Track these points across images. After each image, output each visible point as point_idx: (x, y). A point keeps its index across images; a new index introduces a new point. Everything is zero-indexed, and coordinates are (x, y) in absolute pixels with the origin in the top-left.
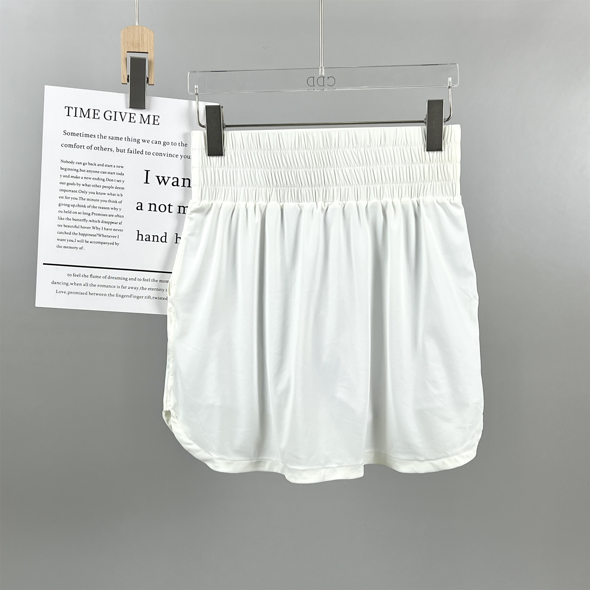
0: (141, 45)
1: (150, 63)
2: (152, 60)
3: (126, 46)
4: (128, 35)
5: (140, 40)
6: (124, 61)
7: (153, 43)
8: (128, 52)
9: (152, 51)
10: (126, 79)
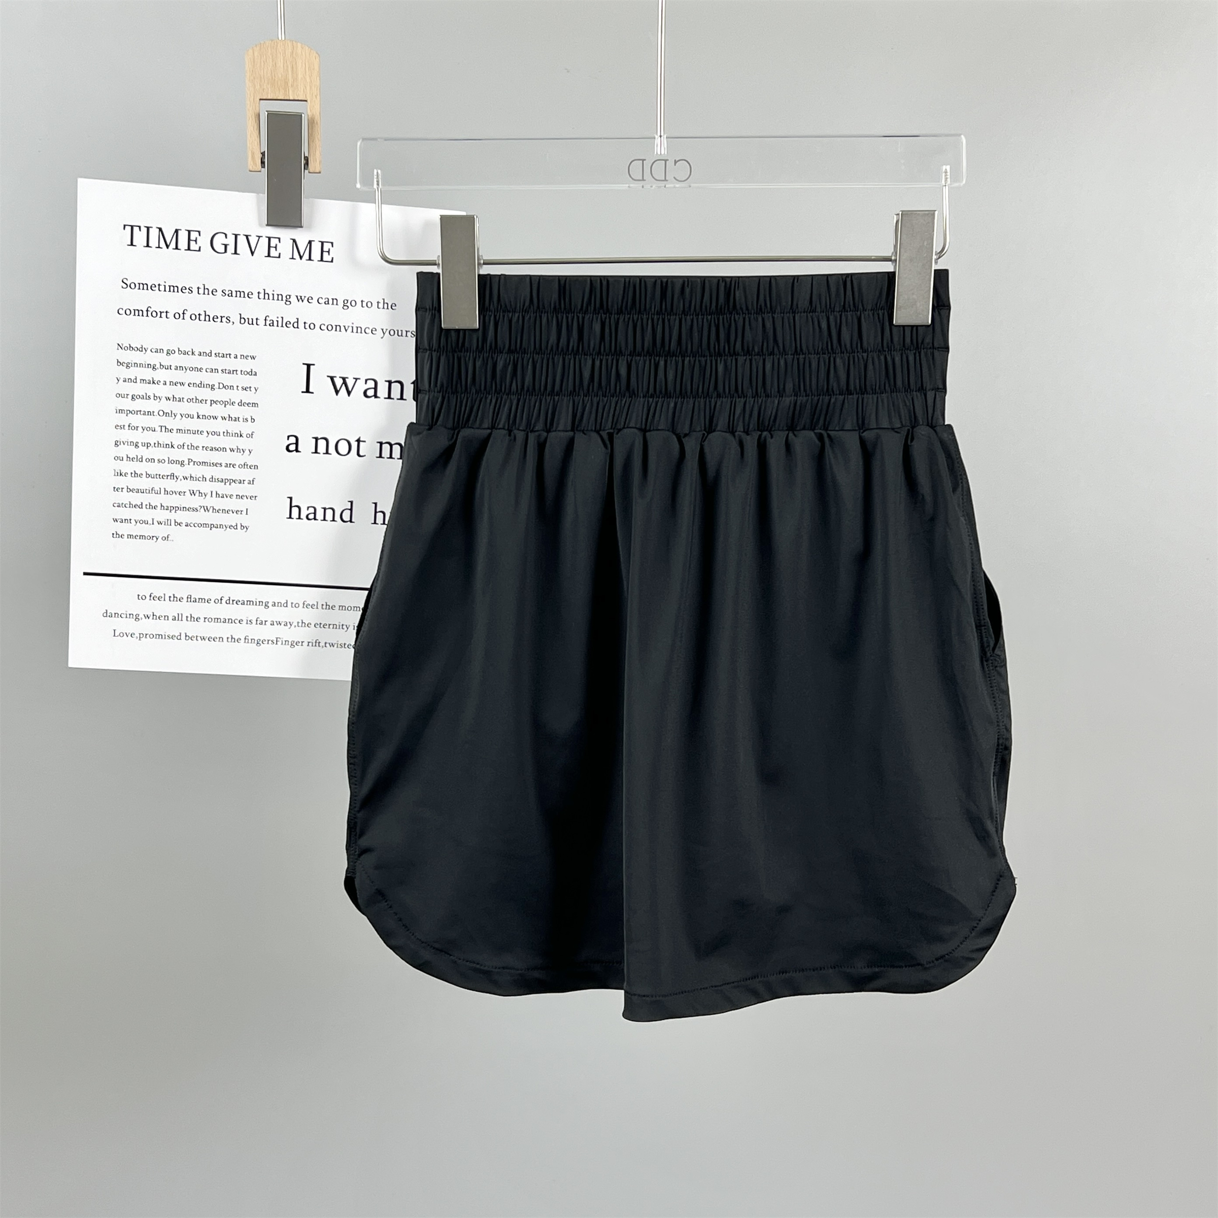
0: (290, 85)
1: (311, 123)
2: (317, 118)
3: (258, 87)
4: (262, 61)
5: (288, 71)
6: (254, 120)
7: (318, 78)
8: (260, 99)
9: (316, 97)
10: (257, 160)
